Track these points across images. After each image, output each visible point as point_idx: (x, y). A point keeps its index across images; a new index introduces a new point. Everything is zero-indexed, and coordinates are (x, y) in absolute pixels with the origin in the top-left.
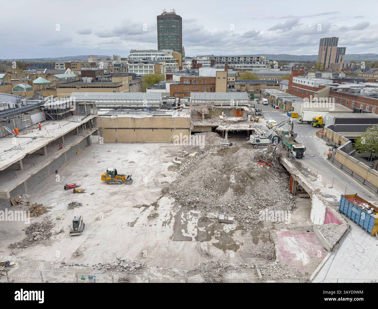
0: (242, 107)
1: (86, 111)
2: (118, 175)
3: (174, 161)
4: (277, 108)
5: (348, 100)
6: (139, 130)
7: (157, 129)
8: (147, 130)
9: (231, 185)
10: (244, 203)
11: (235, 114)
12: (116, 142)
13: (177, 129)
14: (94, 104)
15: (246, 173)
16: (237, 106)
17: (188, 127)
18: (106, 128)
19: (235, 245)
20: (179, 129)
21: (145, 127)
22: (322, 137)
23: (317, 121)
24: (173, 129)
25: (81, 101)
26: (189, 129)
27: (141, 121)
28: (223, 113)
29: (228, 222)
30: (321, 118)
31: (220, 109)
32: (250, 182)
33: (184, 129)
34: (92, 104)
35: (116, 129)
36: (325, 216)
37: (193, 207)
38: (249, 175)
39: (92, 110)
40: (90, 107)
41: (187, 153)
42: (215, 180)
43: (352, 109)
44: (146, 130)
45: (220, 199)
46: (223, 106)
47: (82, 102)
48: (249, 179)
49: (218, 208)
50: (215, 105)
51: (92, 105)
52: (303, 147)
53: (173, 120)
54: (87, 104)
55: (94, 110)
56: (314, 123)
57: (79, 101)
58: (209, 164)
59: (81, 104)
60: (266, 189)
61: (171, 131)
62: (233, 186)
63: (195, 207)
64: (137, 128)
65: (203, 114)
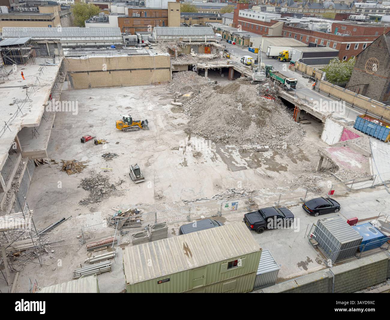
0: (212, 43)
1: (49, 51)
2: (134, 122)
3: (173, 103)
4: (234, 44)
5: (303, 35)
6: (115, 72)
7: (135, 69)
8: (125, 71)
9: (253, 119)
10: (268, 134)
11: (204, 51)
12: (90, 87)
13: (157, 69)
14: (59, 43)
15: (262, 107)
16: (206, 41)
17: (169, 67)
18: (77, 72)
19: (282, 166)
20: (159, 69)
21: (122, 69)
22: (296, 71)
23: (284, 56)
24: (153, 69)
25: (41, 39)
26: (169, 68)
27: (117, 62)
28: (192, 49)
29: (264, 150)
30: (287, 53)
31: (190, 45)
32: (267, 114)
33: (164, 68)
34: (56, 42)
35: (88, 72)
36: (341, 134)
37: (226, 142)
38: (266, 108)
39: (56, 50)
40: (53, 46)
41: (180, 94)
42: (234, 116)
43: (306, 43)
44: (123, 71)
45: (247, 133)
46: (192, 42)
47: (43, 40)
48: (266, 112)
49: (248, 140)
50: (183, 41)
51: (56, 44)
52: (296, 80)
53: (153, 59)
54: (50, 42)
55: (59, 50)
56: (281, 58)
57: (38, 39)
58: (220, 102)
59: (41, 42)
60: (281, 120)
61: (151, 71)
62: (254, 120)
63: (228, 142)
64: (113, 70)
65: (176, 51)
